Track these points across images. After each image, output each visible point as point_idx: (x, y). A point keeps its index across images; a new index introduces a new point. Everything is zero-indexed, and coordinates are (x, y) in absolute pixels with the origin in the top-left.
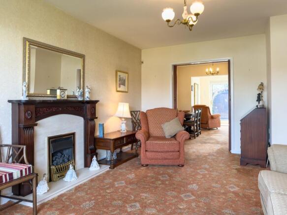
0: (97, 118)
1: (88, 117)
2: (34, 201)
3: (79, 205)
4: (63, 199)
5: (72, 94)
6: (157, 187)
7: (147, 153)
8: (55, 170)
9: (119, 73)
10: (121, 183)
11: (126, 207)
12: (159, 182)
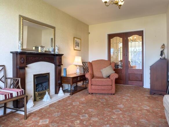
0: (62, 65)
1: (57, 64)
2: (25, 111)
3: (52, 115)
4: (42, 111)
5: (48, 50)
6: (98, 106)
7: (92, 86)
8: (38, 94)
9: (75, 39)
10: (77, 103)
11: (80, 116)
12: (100, 103)
